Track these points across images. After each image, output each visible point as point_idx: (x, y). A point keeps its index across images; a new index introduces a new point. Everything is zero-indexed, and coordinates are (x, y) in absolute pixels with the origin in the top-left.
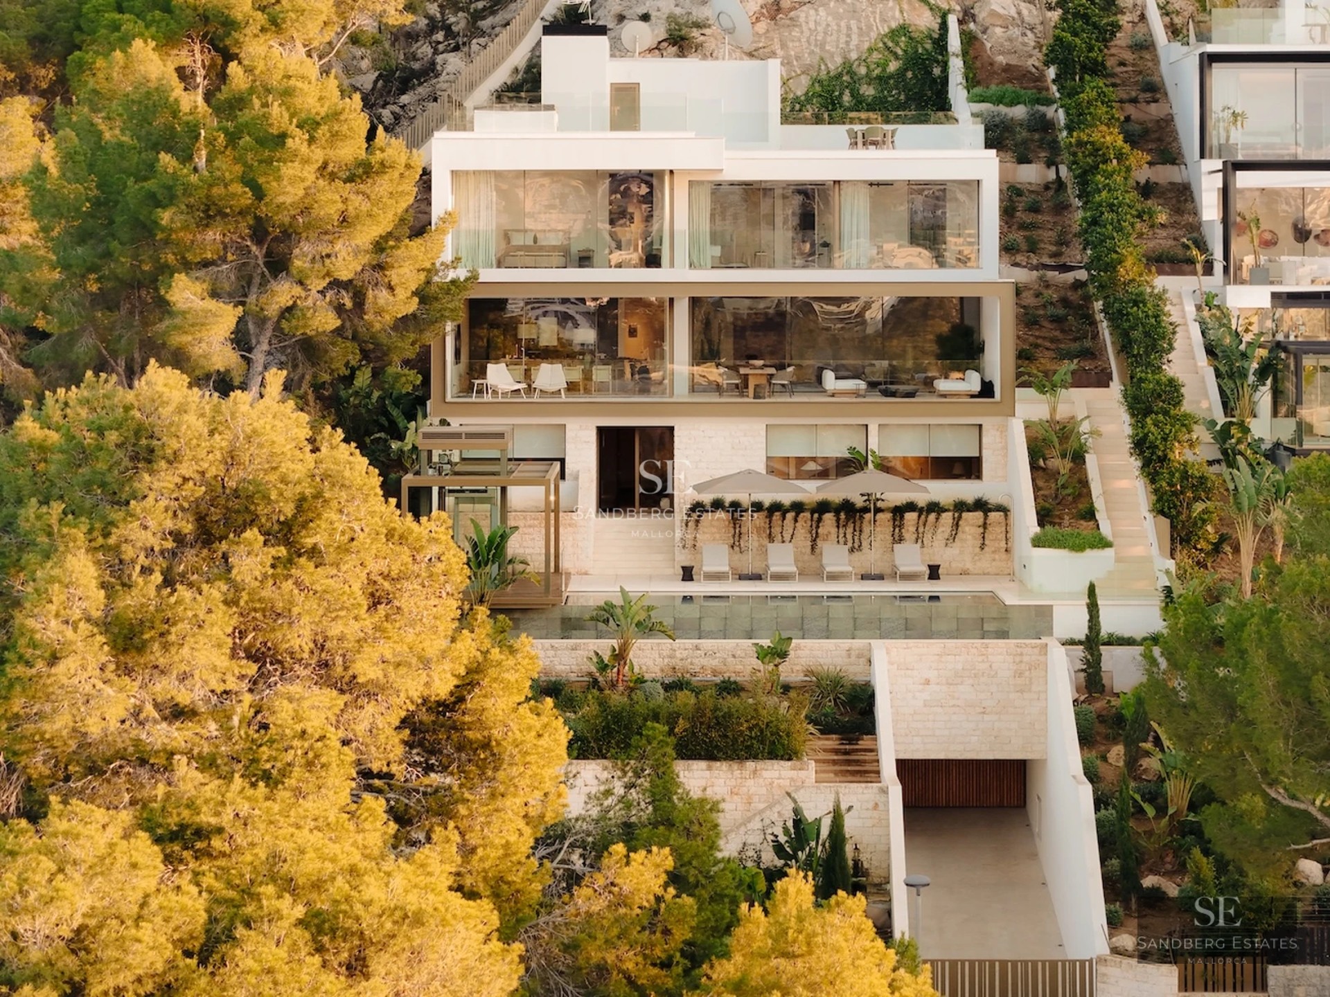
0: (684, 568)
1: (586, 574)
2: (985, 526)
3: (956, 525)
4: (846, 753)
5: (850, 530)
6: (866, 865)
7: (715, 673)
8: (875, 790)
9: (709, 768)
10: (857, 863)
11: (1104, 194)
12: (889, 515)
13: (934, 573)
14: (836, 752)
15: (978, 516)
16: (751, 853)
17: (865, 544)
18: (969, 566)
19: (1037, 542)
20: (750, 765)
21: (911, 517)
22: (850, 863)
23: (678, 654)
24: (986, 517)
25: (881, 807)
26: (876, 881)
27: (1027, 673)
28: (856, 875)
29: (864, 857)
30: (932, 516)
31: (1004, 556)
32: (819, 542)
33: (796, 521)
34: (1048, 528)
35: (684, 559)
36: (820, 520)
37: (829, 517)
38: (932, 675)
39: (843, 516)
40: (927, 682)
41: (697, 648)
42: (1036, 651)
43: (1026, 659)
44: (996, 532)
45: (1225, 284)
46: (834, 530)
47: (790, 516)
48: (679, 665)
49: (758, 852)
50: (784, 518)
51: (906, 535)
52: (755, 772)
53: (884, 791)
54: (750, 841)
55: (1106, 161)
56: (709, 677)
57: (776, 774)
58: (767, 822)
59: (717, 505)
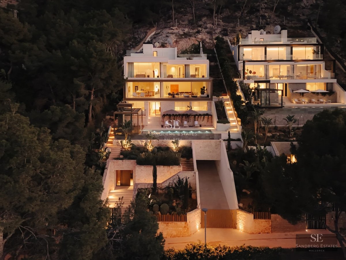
0: (162, 125)
1: (147, 126)
2: (208, 118)
3: (204, 118)
4: (188, 162)
5: (187, 119)
6: (192, 187)
7: (166, 145)
8: (193, 173)
9: (164, 167)
10: (190, 186)
11: (226, 66)
12: (193, 116)
13: (201, 126)
14: (186, 161)
15: (207, 117)
16: (171, 184)
17: (190, 121)
18: (206, 124)
19: (218, 122)
20: (171, 167)
21: (197, 117)
22: (189, 186)
23: (160, 142)
24: (208, 117)
25: (194, 176)
26: (194, 189)
27: (217, 146)
28: (190, 189)
29: (191, 185)
30: (200, 117)
31: (211, 123)
32: (183, 121)
33: (179, 117)
34: (220, 120)
35: (162, 124)
36: (183, 117)
37: (184, 117)
38: (201, 146)
39: (186, 117)
40: (201, 147)
41: (163, 141)
42: (219, 142)
43: (217, 143)
44: (210, 119)
45: (243, 80)
46: (185, 119)
47: (178, 117)
48: (160, 144)
49: (172, 184)
50: (177, 117)
51: (196, 120)
52: (172, 168)
53: (195, 173)
54: (171, 182)
55: (225, 61)
56: (165, 146)
57: (175, 168)
58: (174, 179)
59: (167, 115)
